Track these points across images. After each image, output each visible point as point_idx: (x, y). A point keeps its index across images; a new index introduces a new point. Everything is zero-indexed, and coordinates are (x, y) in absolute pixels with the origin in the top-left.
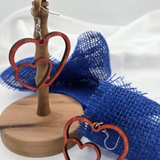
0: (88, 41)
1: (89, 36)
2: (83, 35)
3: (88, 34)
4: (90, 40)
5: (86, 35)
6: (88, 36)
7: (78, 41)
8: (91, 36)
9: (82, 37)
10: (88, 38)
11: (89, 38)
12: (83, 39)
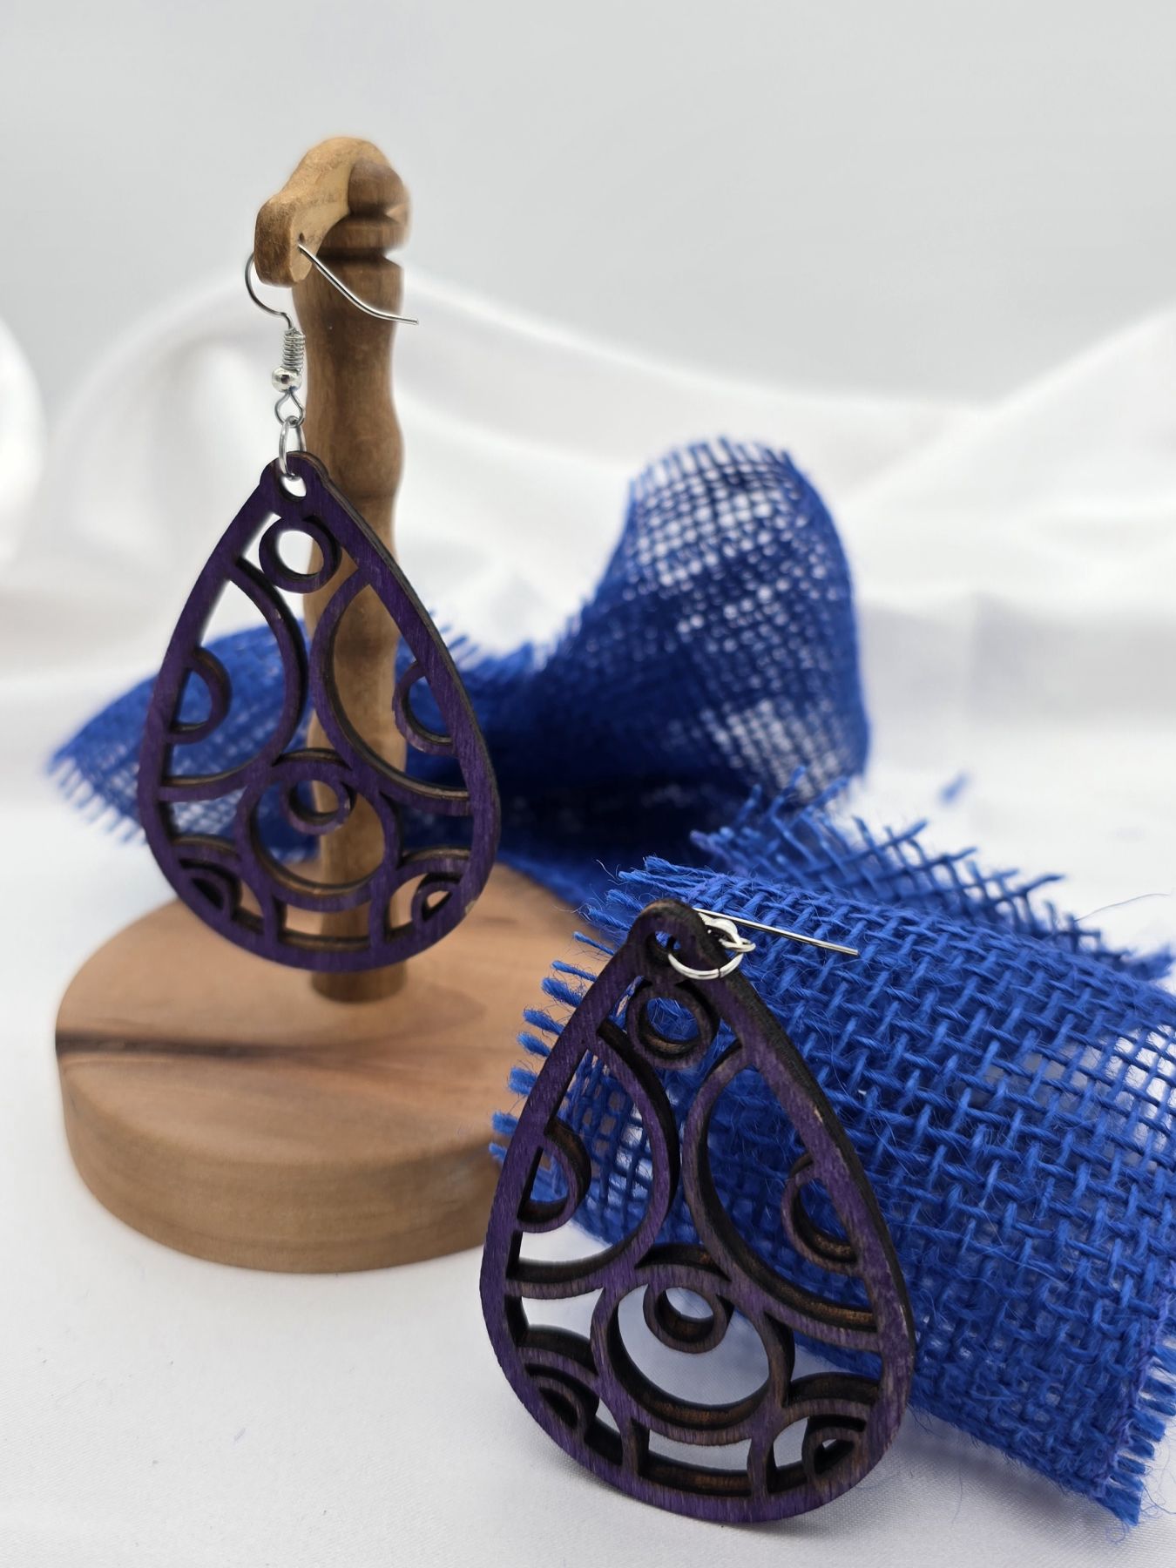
0: (704, 513)
2: (665, 464)
3: (705, 462)
4: (713, 502)
5: (689, 464)
6: (701, 472)
7: (633, 507)
8: (724, 478)
11: (710, 491)
12: (668, 499)
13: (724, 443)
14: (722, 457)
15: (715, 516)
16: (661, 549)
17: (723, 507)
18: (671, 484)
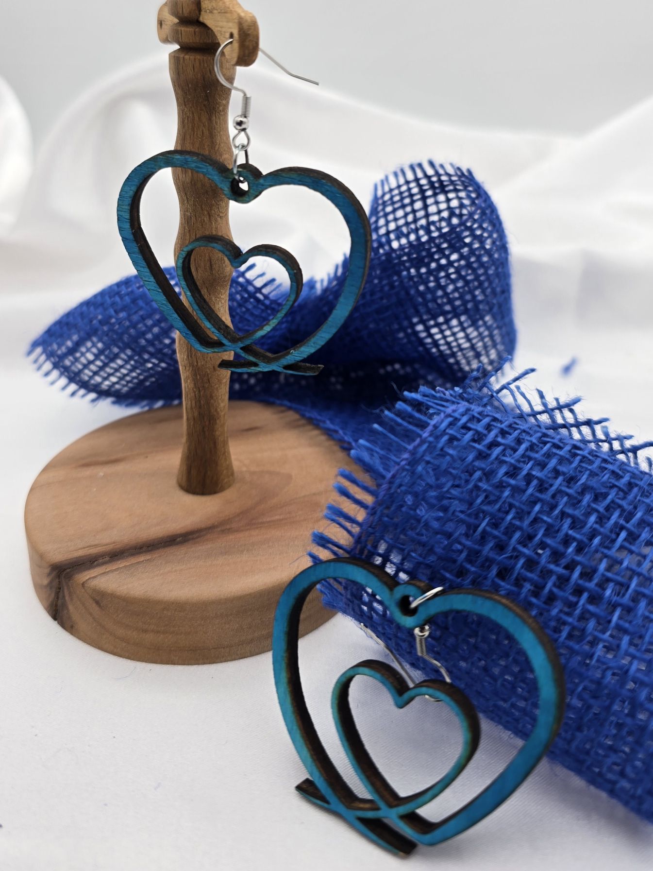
1: (423, 182)
2: (396, 174)
3: (420, 174)
4: (424, 199)
5: (410, 176)
6: (417, 180)
7: (375, 200)
8: (431, 184)
9: (393, 183)
10: (415, 190)
11: (422, 191)
12: (397, 195)
13: (431, 163)
14: (430, 172)
15: (425, 207)
16: (392, 226)
17: (430, 201)
18: (399, 187)
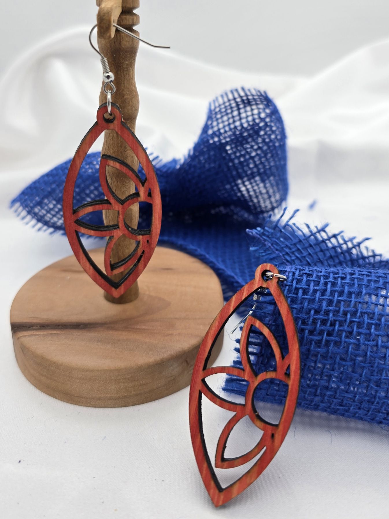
0: (235, 113)
3: (236, 95)
5: (231, 97)
7: (210, 111)
11: (238, 105)
12: (223, 108)
13: (243, 89)
14: (242, 94)
15: (239, 114)
16: (221, 126)
17: (242, 111)
18: (224, 103)
